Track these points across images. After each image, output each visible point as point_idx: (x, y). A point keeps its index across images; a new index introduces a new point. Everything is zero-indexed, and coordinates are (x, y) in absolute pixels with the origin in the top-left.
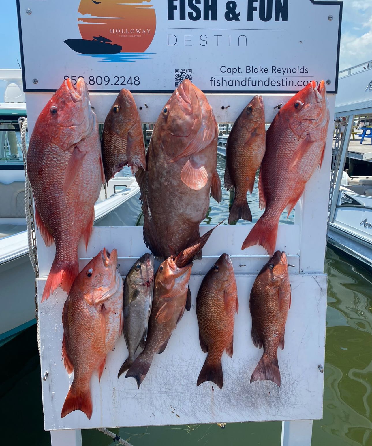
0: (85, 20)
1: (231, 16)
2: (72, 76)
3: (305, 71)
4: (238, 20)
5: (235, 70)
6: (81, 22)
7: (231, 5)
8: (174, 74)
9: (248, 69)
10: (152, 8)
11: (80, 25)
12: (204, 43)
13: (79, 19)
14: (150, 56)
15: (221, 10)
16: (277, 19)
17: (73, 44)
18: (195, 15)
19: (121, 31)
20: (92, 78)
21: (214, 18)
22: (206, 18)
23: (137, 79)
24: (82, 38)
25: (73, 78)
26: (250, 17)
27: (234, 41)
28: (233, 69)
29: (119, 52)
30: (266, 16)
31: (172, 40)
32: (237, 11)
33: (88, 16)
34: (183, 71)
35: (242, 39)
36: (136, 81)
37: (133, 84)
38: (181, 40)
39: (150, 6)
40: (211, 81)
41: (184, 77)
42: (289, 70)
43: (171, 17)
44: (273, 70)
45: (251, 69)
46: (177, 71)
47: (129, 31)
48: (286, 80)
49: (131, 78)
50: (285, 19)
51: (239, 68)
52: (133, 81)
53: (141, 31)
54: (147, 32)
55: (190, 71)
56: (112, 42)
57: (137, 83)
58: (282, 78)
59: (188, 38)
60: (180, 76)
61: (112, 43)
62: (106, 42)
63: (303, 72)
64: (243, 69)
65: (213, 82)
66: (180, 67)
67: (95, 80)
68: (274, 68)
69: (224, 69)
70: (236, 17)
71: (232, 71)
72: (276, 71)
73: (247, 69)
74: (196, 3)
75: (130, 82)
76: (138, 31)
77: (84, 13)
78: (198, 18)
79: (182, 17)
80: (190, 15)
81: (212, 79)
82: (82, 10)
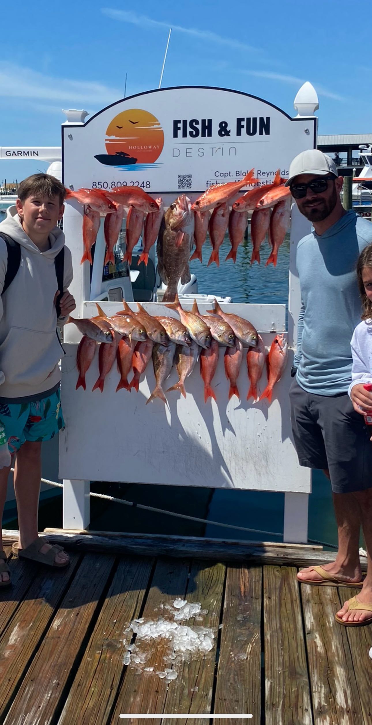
0: (110, 140)
1: (223, 133)
2: (99, 182)
3: (286, 173)
4: (229, 135)
5: (226, 175)
6: (108, 142)
7: (224, 125)
8: (177, 179)
9: (238, 173)
10: (161, 129)
11: (106, 144)
12: (201, 154)
13: (106, 140)
14: (159, 165)
15: (215, 128)
16: (261, 133)
17: (102, 159)
18: (194, 133)
19: (137, 147)
20: (113, 183)
21: (210, 135)
22: (203, 135)
23: (149, 184)
24: (107, 154)
25: (100, 183)
26: (239, 133)
27: (226, 151)
28: (225, 174)
29: (135, 163)
30: (251, 132)
31: (176, 153)
32: (228, 129)
33: (113, 137)
34: (184, 177)
35: (233, 151)
36: (147, 184)
37: (145, 188)
38: (183, 153)
39: (160, 128)
40: (207, 183)
41: (185, 181)
42: (272, 173)
43: (175, 135)
44: (258, 173)
45: (240, 173)
46: (179, 176)
47: (143, 147)
48: (269, 181)
49: (143, 183)
50: (268, 133)
51: (230, 173)
52: (145, 184)
53: (152, 148)
54: (157, 147)
55: (190, 176)
56: (129, 155)
57: (148, 186)
58: (267, 179)
59: (188, 151)
60: (182, 181)
61: (130, 157)
62: (126, 156)
63: (284, 174)
64: (233, 173)
65: (209, 185)
66: (183, 173)
67: (116, 185)
68: (259, 172)
69: (217, 174)
70: (227, 133)
71: (225, 175)
72: (261, 174)
73: (236, 173)
74: (196, 124)
75: (142, 186)
76: (150, 147)
77: (109, 136)
78: (197, 135)
79: (185, 135)
80: (191, 133)
81: (208, 182)
82: (109, 133)
